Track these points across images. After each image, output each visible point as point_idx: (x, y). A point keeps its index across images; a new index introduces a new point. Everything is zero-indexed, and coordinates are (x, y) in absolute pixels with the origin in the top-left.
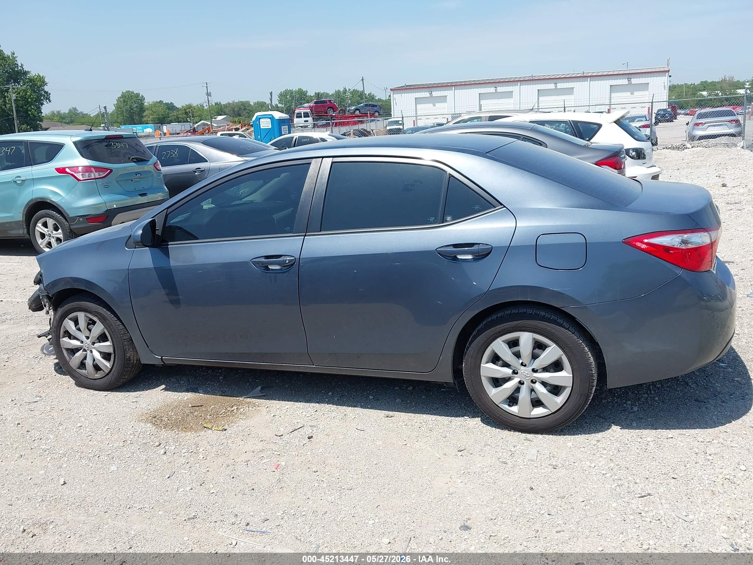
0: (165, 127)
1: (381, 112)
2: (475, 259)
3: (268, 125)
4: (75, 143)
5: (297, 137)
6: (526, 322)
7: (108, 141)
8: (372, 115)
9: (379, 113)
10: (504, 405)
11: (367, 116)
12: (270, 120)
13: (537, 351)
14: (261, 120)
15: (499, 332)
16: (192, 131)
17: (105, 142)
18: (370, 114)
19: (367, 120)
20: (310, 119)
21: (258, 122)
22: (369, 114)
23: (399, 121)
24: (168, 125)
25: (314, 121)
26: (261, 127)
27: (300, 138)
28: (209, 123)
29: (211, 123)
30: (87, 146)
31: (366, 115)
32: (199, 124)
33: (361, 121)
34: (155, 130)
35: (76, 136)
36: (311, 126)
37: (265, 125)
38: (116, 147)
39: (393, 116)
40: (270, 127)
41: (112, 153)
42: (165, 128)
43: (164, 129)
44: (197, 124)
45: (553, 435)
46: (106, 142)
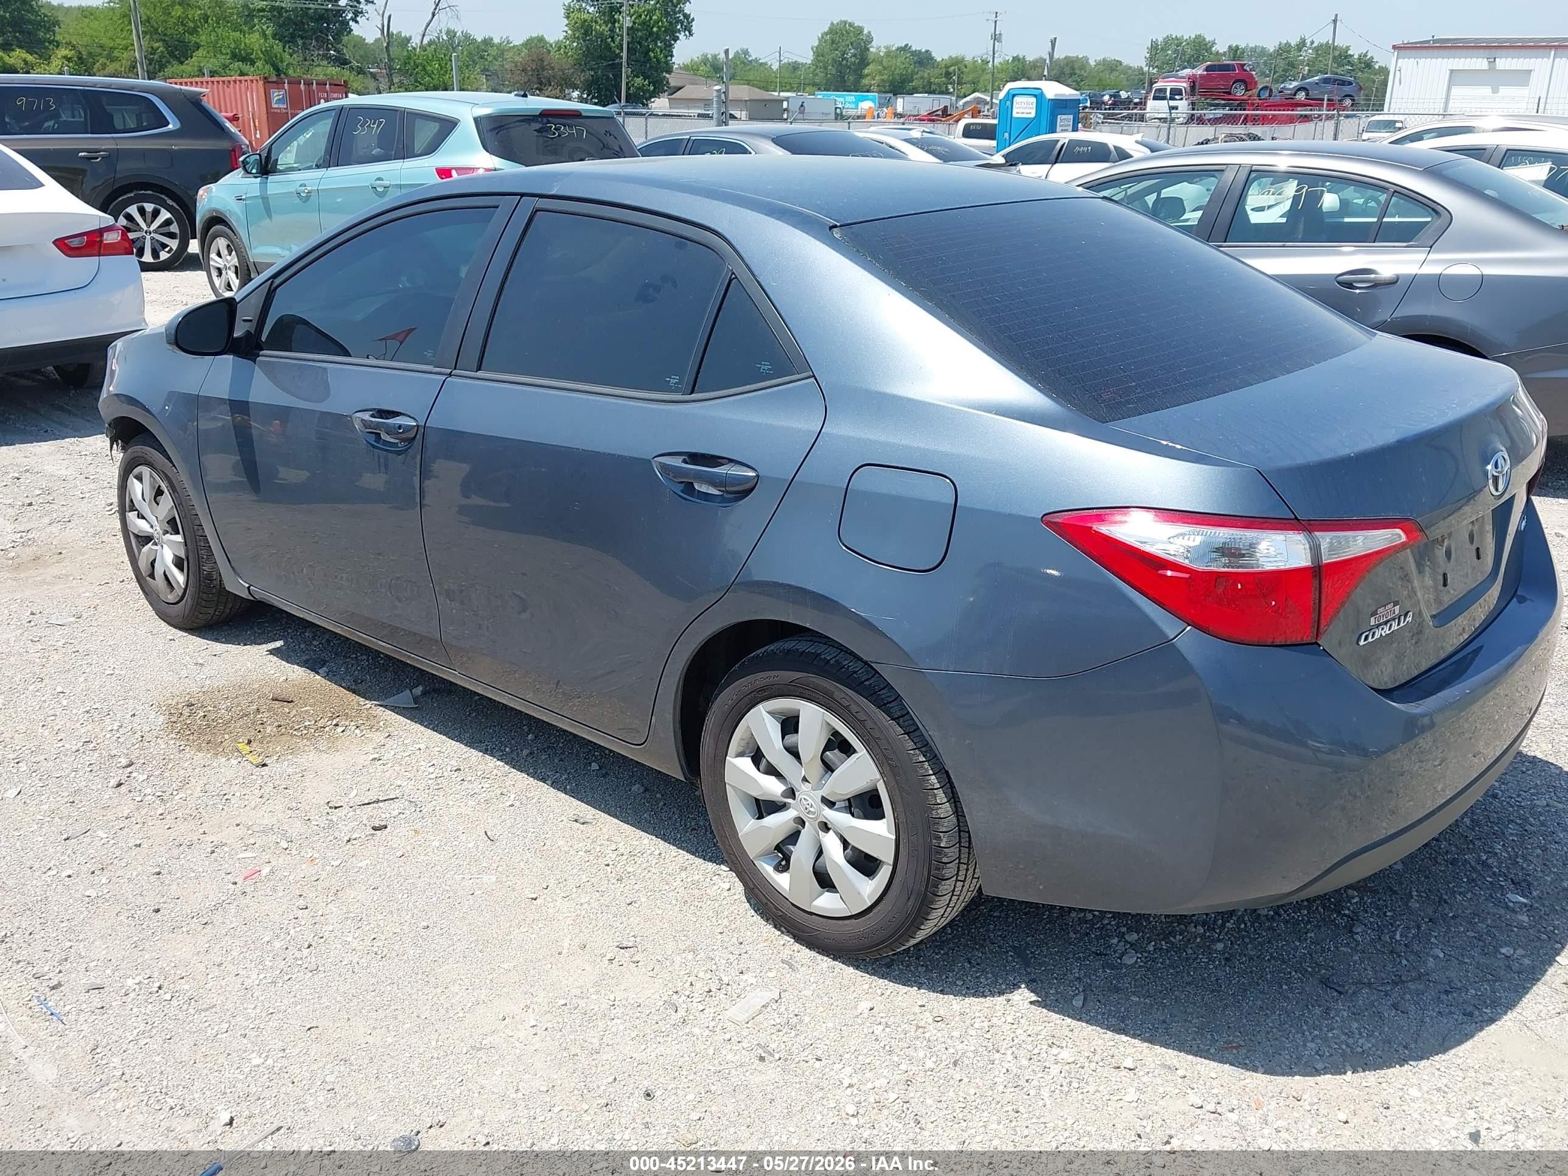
0: (900, 101)
1: (1360, 99)
2: (722, 499)
3: (1029, 111)
4: (477, 120)
5: (1067, 141)
6: (814, 680)
7: (545, 120)
8: (1331, 104)
9: (1353, 100)
10: (765, 865)
11: (1322, 105)
12: (1034, 100)
13: (832, 755)
14: (1016, 99)
15: (762, 689)
16: (940, 113)
17: (537, 122)
18: (1328, 100)
19: (1320, 116)
20: (1183, 105)
21: (1008, 103)
22: (1325, 102)
23: (1396, 122)
24: (908, 98)
25: (1193, 109)
26: (1015, 115)
27: (1073, 143)
28: (988, 99)
29: (992, 99)
30: (500, 127)
31: (1317, 103)
32: (968, 99)
33: (1306, 116)
34: (881, 106)
35: (484, 105)
36: (1181, 119)
37: (1022, 111)
38: (559, 135)
39: (1386, 110)
40: (1033, 115)
41: (546, 146)
42: (901, 104)
43: (898, 104)
44: (965, 100)
45: (857, 968)
46: (540, 123)
